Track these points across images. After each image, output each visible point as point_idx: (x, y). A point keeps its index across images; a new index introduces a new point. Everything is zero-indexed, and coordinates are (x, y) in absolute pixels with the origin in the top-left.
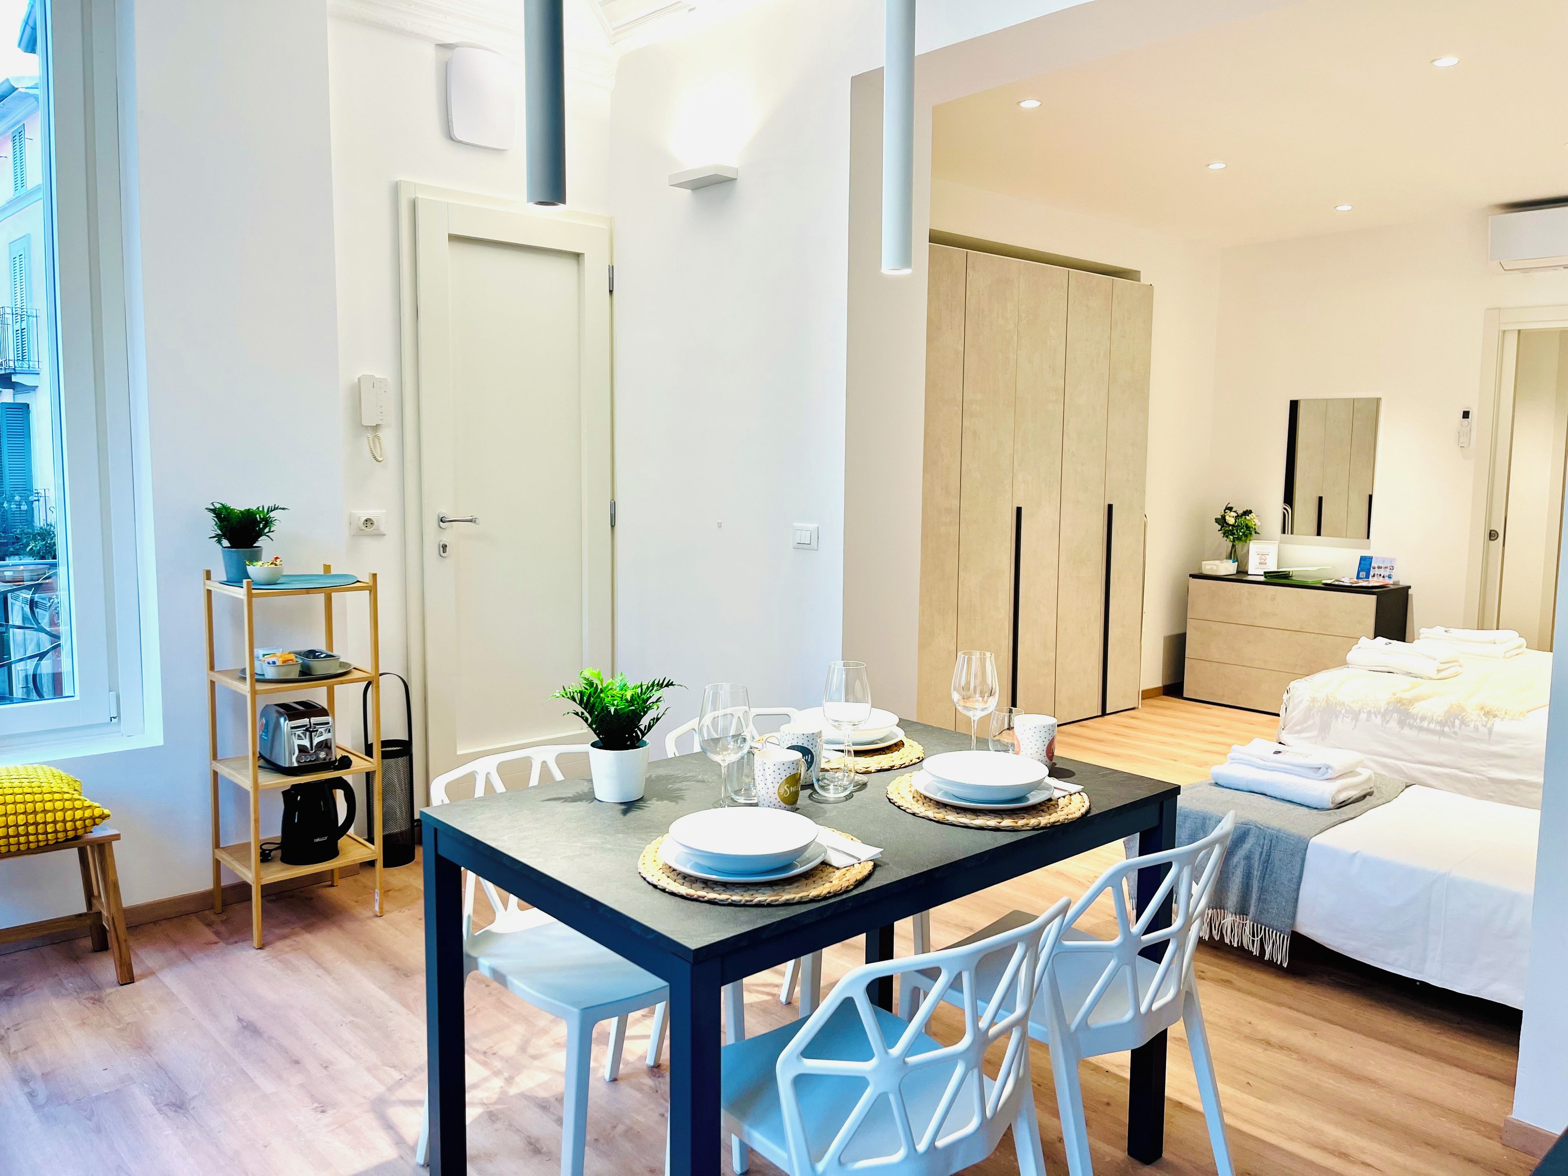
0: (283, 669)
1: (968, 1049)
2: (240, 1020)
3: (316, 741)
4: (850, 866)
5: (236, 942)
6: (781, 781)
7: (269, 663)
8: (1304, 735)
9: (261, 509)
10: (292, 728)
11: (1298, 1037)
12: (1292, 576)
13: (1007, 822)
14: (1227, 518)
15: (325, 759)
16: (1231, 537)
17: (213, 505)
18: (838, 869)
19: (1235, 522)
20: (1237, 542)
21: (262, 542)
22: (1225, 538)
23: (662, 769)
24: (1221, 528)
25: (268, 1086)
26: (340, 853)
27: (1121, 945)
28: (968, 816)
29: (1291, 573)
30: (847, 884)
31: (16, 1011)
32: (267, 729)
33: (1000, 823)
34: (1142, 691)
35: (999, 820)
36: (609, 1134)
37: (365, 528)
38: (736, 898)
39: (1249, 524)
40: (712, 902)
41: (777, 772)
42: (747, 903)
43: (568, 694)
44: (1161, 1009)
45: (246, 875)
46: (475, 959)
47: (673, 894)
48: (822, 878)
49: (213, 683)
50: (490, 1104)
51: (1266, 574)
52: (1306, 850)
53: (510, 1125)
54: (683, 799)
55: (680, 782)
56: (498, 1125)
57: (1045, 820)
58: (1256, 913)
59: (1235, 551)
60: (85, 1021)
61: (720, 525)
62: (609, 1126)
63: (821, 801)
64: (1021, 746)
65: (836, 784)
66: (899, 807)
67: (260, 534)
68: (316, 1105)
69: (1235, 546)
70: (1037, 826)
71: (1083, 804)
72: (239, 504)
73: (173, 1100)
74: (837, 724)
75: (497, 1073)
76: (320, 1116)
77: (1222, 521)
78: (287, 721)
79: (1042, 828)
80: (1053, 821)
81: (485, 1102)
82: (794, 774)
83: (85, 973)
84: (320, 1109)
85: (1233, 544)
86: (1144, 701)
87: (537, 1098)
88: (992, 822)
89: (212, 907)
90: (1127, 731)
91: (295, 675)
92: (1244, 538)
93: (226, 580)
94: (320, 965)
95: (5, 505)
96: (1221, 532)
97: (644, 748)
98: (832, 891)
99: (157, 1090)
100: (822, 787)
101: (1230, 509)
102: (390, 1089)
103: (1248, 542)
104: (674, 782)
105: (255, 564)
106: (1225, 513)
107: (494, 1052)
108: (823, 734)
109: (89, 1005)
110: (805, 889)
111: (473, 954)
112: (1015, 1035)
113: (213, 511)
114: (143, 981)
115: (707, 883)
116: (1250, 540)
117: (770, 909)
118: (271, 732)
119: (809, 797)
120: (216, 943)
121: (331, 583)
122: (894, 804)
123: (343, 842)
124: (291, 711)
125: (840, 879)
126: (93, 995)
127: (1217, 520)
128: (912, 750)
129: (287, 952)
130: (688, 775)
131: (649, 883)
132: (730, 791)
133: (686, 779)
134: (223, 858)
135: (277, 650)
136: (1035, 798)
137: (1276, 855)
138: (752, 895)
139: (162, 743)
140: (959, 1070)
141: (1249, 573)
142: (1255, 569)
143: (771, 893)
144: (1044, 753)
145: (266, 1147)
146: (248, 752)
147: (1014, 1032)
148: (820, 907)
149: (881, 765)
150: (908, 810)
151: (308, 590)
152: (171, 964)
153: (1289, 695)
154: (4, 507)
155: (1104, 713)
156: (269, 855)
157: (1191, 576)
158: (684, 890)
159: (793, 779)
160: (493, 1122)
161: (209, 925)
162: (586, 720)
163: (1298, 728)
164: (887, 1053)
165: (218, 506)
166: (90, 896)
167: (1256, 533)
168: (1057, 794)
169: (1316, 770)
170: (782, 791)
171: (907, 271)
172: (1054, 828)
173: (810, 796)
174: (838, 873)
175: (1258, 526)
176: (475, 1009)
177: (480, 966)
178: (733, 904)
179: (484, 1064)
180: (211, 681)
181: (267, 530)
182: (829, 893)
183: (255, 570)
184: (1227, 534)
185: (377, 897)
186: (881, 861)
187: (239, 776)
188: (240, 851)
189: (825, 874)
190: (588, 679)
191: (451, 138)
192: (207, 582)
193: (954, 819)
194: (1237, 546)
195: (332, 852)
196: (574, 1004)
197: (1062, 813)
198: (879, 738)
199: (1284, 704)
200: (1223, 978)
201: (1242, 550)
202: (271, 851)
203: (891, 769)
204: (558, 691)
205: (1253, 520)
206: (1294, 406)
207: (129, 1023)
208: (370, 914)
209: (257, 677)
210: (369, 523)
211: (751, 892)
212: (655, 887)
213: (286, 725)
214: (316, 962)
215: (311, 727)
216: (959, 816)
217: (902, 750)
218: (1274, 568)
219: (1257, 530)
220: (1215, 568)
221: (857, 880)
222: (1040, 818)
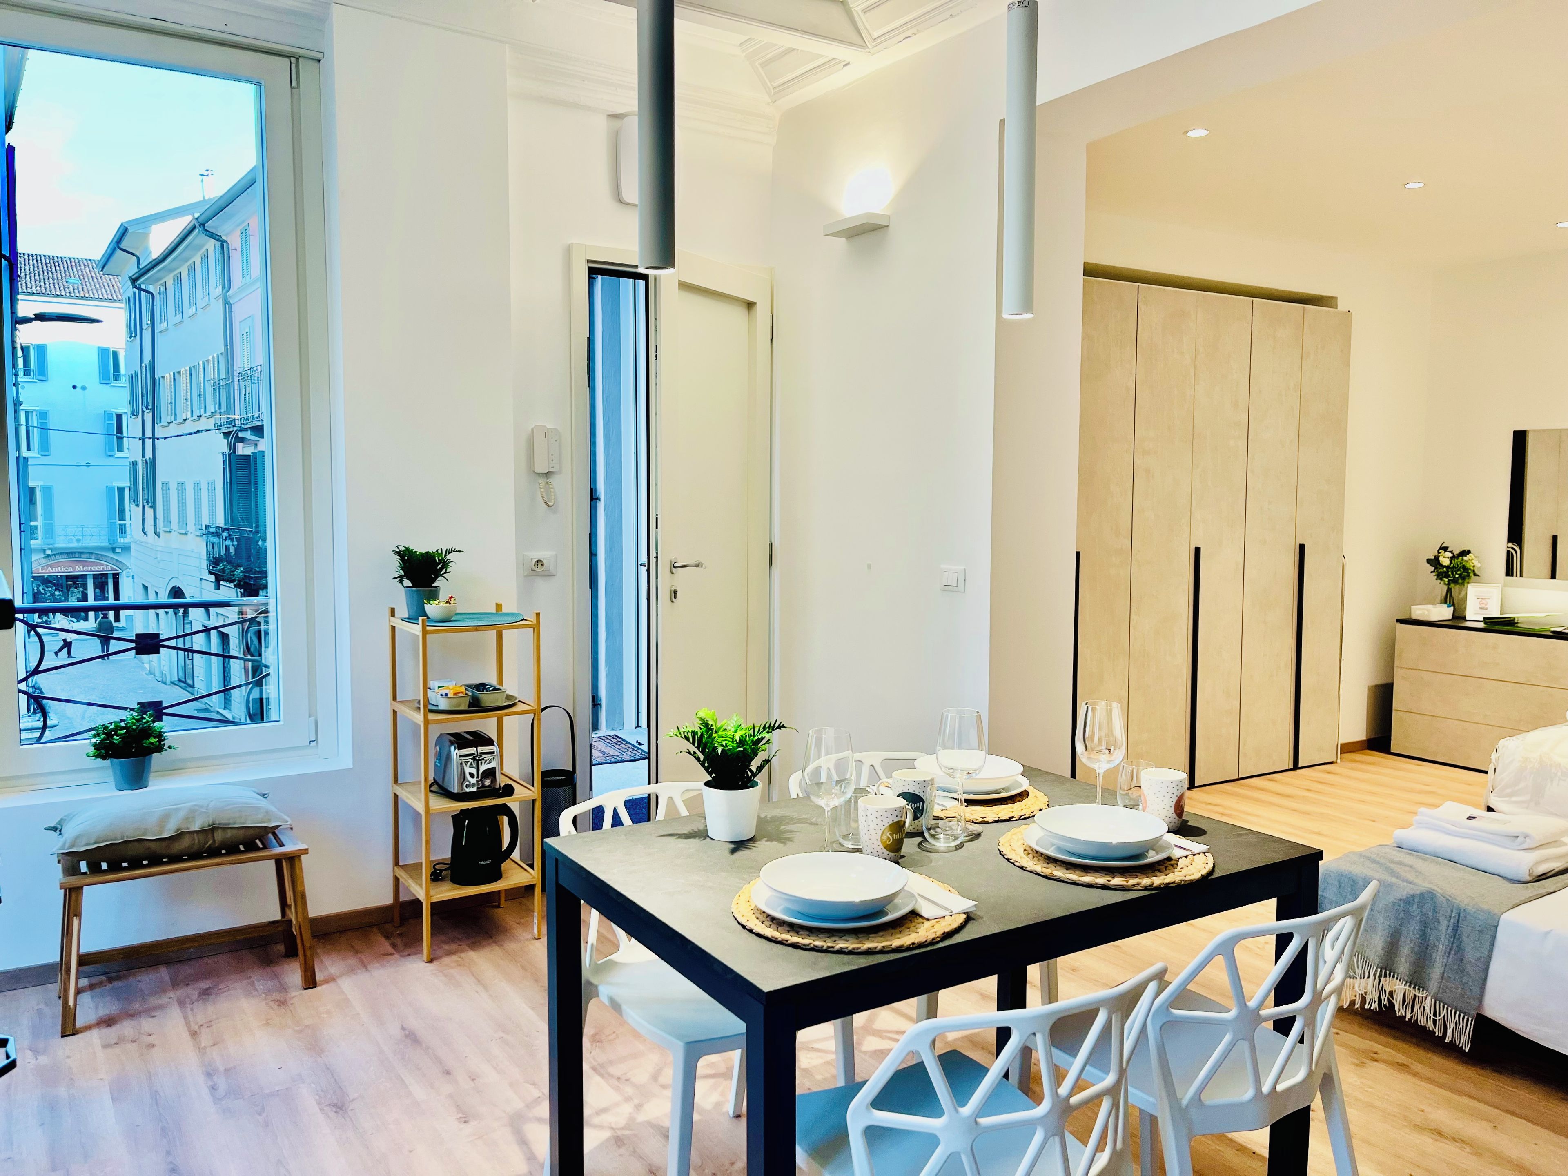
0: (455, 701)
1: (1045, 1116)
2: (403, 1029)
3: (483, 768)
4: (940, 918)
5: (409, 955)
6: (883, 828)
7: (442, 695)
8: (1514, 799)
9: (440, 552)
10: (461, 756)
11: (1476, 1130)
12: (1518, 623)
13: (1117, 881)
14: (1440, 559)
15: (489, 786)
16: (1446, 580)
17: (398, 548)
18: (928, 920)
19: (1451, 563)
20: (1452, 585)
21: (439, 582)
22: (1439, 581)
23: (779, 810)
24: (1434, 570)
25: (419, 1092)
26: (503, 875)
27: (1237, 1018)
28: (1077, 872)
29: (1516, 620)
30: (933, 936)
31: (210, 1008)
32: (440, 757)
33: (1109, 881)
34: (1341, 745)
35: (1109, 878)
36: (727, 1170)
37: (536, 569)
38: (818, 943)
39: (1467, 566)
40: (795, 946)
41: (880, 818)
42: (830, 949)
43: (682, 733)
44: (1289, 1090)
45: (419, 894)
46: (596, 987)
47: (759, 935)
48: (909, 928)
49: (395, 712)
50: (618, 1129)
51: (1486, 620)
52: (1496, 927)
53: (634, 1152)
54: (791, 841)
55: (793, 824)
56: (622, 1151)
57: (1159, 880)
58: (1439, 990)
59: (1451, 595)
60: (269, 1021)
61: (869, 567)
62: (727, 1163)
63: (929, 850)
64: (1148, 801)
65: (947, 833)
66: (1008, 860)
67: (438, 574)
68: (460, 1115)
69: (1451, 589)
70: (1150, 886)
71: (1205, 865)
72: (420, 547)
73: (335, 1101)
74: (951, 772)
75: (628, 1099)
76: (463, 1126)
77: (1434, 562)
78: (457, 750)
79: (1156, 888)
80: (1167, 882)
81: (614, 1126)
82: (898, 822)
83: (276, 976)
84: (464, 1119)
85: (1448, 588)
86: (1343, 755)
87: (662, 1127)
88: (1101, 880)
89: (392, 921)
90: (1320, 786)
91: (464, 707)
92: (1460, 581)
93: (407, 616)
94: (479, 981)
95: (260, 543)
96: (1434, 574)
97: (754, 788)
98: (916, 942)
99: (322, 1091)
100: (933, 836)
101: (1445, 549)
102: (528, 1106)
103: (1466, 584)
104: (788, 823)
105: (431, 602)
106: (1439, 553)
107: (627, 1078)
108: (936, 781)
109: (275, 1007)
110: (889, 938)
111: (594, 981)
112: (1106, 1104)
113: (398, 553)
114: (324, 987)
115: (793, 928)
116: (1468, 583)
117: (851, 957)
118: (444, 760)
119: (918, 845)
120: (391, 954)
121: (499, 621)
122: (1003, 856)
123: (506, 865)
124: (460, 740)
125: (927, 931)
126: (279, 998)
127: (1429, 561)
128: (1036, 799)
129: (452, 968)
130: (804, 816)
131: (739, 923)
132: (838, 835)
133: (800, 821)
134: (400, 876)
135: (450, 683)
136: (1153, 857)
137: (1465, 930)
138: (835, 941)
139: (352, 767)
140: (1039, 1136)
141: (1467, 619)
142: (1474, 613)
143: (856, 941)
144: (1172, 810)
145: (411, 1151)
146: (421, 777)
147: (1104, 1101)
148: (903, 957)
149: (999, 816)
150: (1016, 864)
151: (477, 628)
152: (351, 971)
153: (1498, 754)
154: (259, 545)
155: (1296, 767)
156: (440, 874)
157: (1398, 621)
158: (770, 932)
159: (898, 826)
160: (619, 1147)
161: (387, 937)
162: (698, 759)
163: (1509, 791)
164: (957, 1111)
165: (403, 549)
166: (284, 905)
167: (1475, 575)
168: (1177, 853)
169: (1514, 838)
170: (885, 838)
171: (1029, 316)
172: (1167, 888)
173: (920, 844)
174: (927, 924)
175: (1479, 568)
176: (614, 1035)
177: (600, 994)
178: (815, 949)
179: (617, 1089)
180: (394, 710)
181: (444, 571)
182: (913, 944)
183: (433, 609)
184: (1441, 577)
185: (536, 920)
186: (976, 915)
187: (412, 799)
188: (414, 869)
189: (914, 924)
190: (703, 720)
191: (620, 201)
192: (392, 618)
193: (1062, 875)
194: (1453, 590)
195: (496, 875)
196: (679, 1037)
197: (1180, 874)
198: (1003, 787)
199: (1492, 764)
200: (1399, 1061)
201: (1459, 594)
202: (442, 871)
203: (1010, 819)
204: (672, 730)
205: (1471, 561)
206: (1520, 439)
207: (307, 1026)
208: (530, 936)
209: (431, 707)
210: (540, 564)
211: (834, 939)
212: (744, 927)
213: (455, 753)
214: (477, 979)
215: (477, 755)
216: (1068, 871)
217: (1026, 801)
218: (1496, 614)
219: (1477, 572)
220: (1426, 612)
221: (944, 933)
222: (1153, 878)
